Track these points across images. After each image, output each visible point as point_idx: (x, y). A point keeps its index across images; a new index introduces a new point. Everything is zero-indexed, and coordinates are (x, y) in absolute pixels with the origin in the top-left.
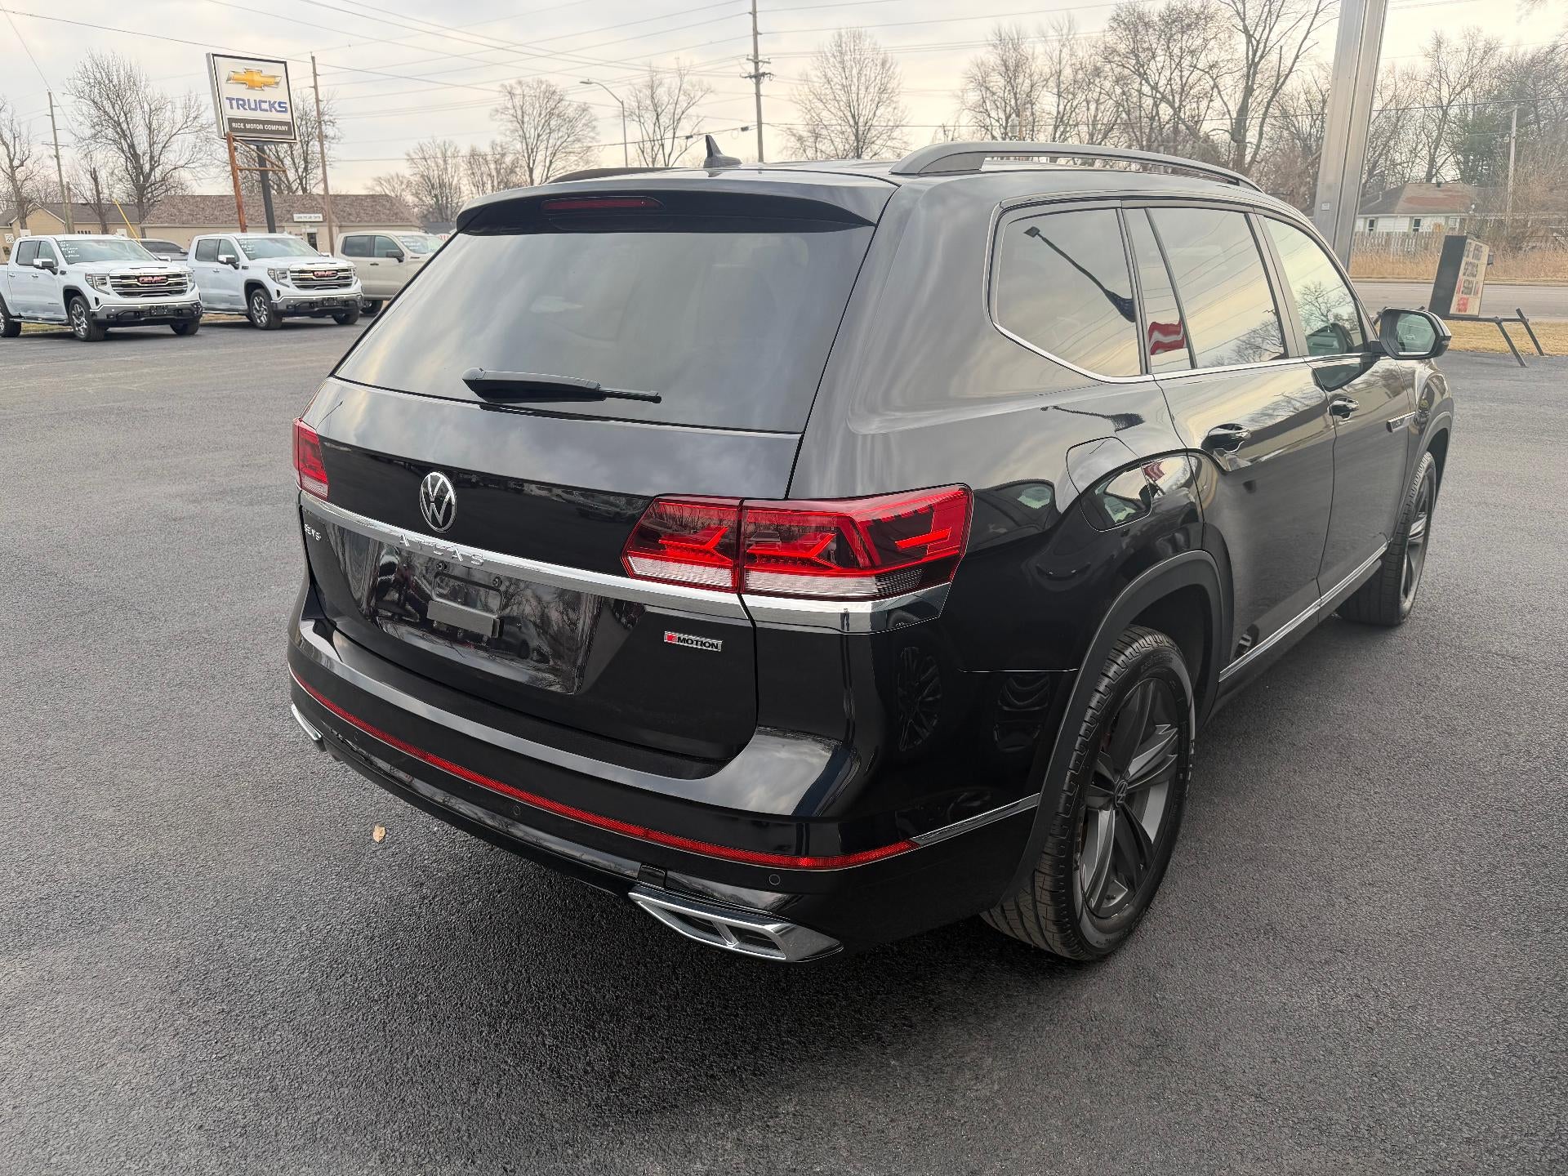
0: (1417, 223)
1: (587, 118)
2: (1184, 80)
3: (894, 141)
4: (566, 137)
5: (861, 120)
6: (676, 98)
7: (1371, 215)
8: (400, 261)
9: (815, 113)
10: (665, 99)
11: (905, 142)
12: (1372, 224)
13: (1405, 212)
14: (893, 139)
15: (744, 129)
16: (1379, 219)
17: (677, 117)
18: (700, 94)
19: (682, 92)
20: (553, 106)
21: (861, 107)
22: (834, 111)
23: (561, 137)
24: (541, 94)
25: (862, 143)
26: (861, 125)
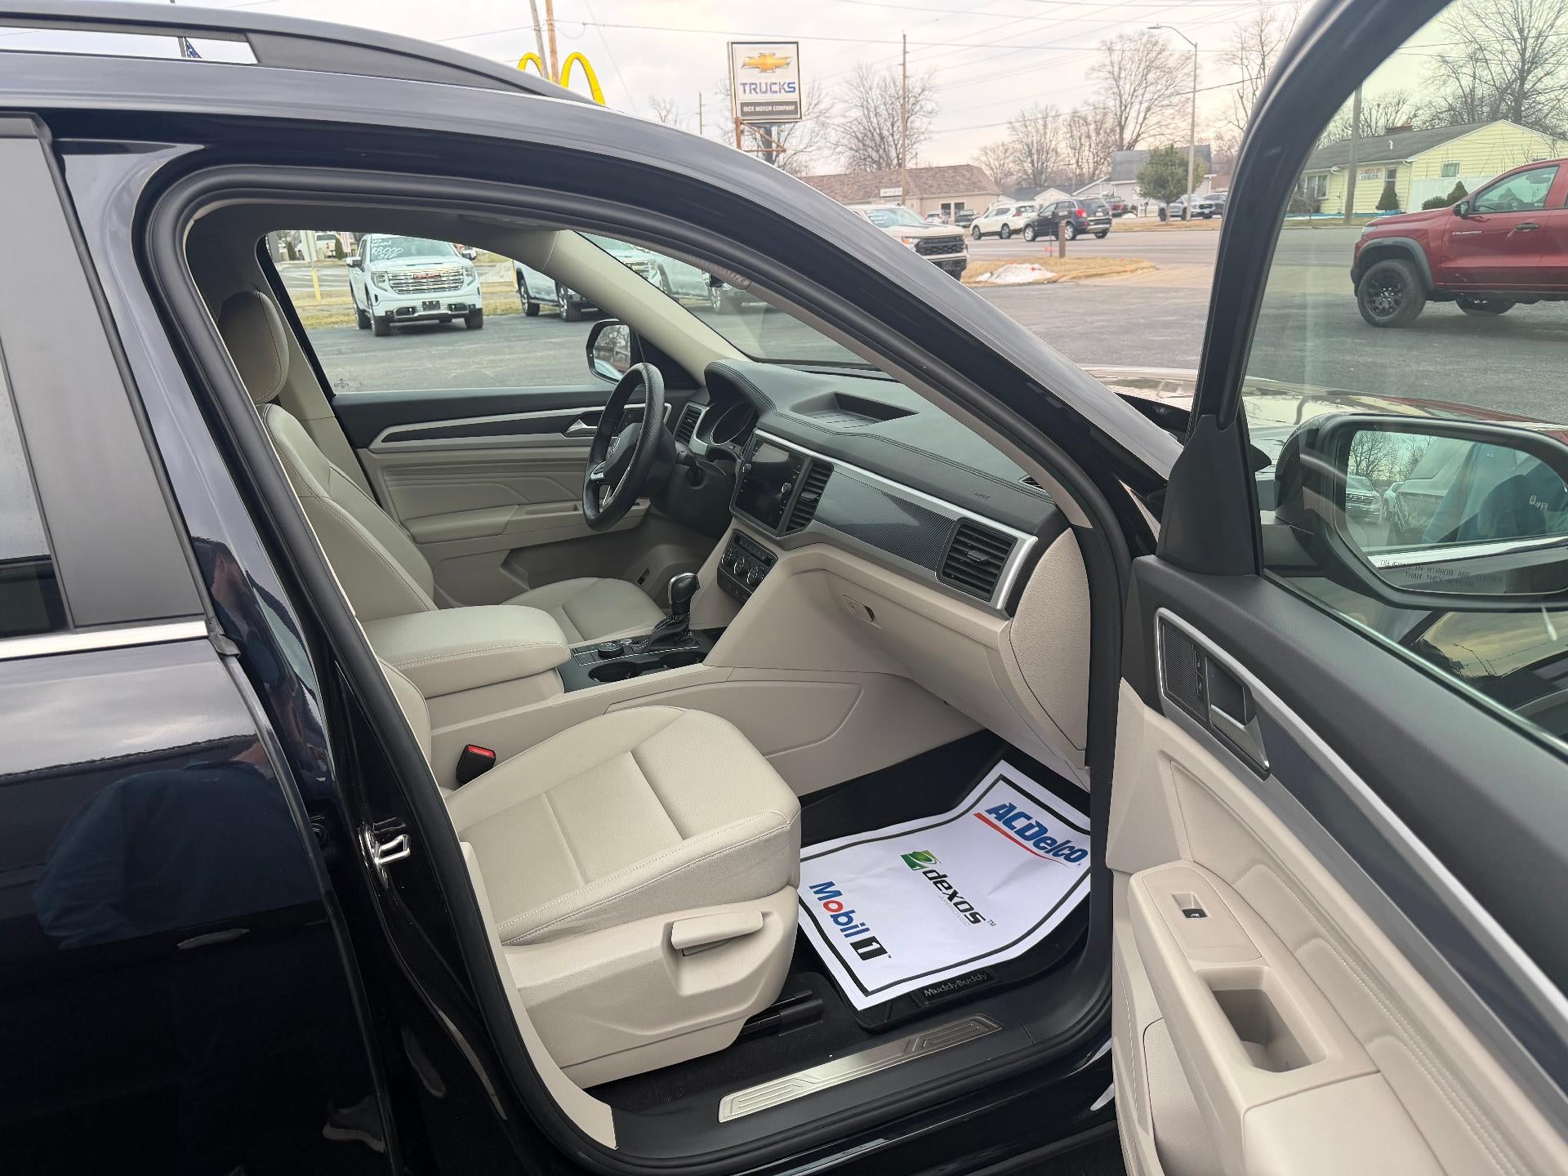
4: (1164, 89)
20: (1153, 58)
23: (1159, 90)
24: (1142, 46)
25: (1529, 63)
26: (1531, 41)
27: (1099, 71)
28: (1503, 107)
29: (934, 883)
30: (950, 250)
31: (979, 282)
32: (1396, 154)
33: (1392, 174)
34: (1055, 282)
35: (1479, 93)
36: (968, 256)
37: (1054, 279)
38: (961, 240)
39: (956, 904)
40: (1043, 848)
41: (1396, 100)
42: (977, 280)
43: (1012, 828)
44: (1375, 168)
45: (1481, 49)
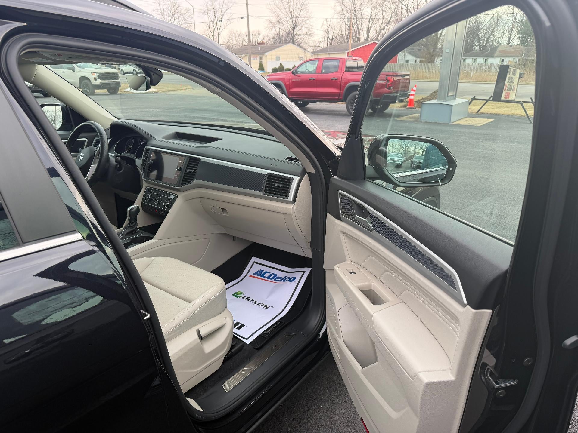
0: (503, 60)
1: (189, 14)
2: (418, 3)
3: (307, 25)
4: (181, 21)
5: (295, 16)
6: (222, 6)
7: (486, 57)
8: (74, 71)
9: (277, 13)
10: (218, 6)
11: (311, 26)
12: (486, 60)
13: (498, 56)
14: (307, 24)
15: (242, 18)
16: (489, 59)
17: (222, 13)
18: (231, 4)
19: (224, 4)
20: (175, 9)
21: (294, 11)
22: (284, 13)
23: (179, 21)
24: (171, 4)
25: (295, 25)
26: (294, 18)
27: (156, 11)
28: (289, 39)
29: (248, 300)
30: (113, 79)
31: (126, 92)
32: (261, 52)
33: (261, 58)
34: (157, 93)
35: (281, 34)
36: (121, 81)
37: (157, 92)
38: (117, 75)
39: (258, 304)
40: (278, 280)
41: (257, 33)
42: (125, 91)
43: (265, 277)
44: (256, 56)
45: (281, 19)
